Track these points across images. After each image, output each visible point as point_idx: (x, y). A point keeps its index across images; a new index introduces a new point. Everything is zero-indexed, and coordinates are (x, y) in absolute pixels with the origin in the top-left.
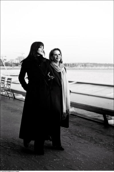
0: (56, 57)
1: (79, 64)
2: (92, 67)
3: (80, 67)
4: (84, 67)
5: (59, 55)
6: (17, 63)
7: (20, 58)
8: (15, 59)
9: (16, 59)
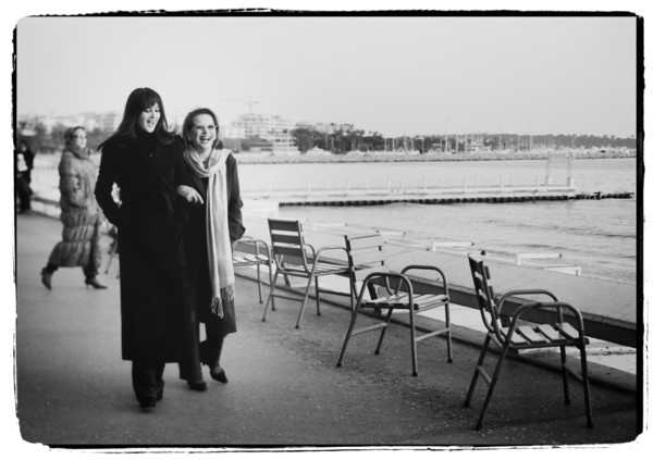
0: (200, 132)
5: (210, 127)
7: (247, 120)
9: (234, 124)
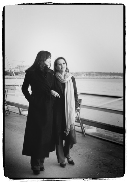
1: (82, 73)
2: (96, 76)
3: (83, 76)
4: (89, 77)
5: (64, 64)
6: (17, 72)
7: (20, 67)
8: (14, 68)
9: (16, 68)
